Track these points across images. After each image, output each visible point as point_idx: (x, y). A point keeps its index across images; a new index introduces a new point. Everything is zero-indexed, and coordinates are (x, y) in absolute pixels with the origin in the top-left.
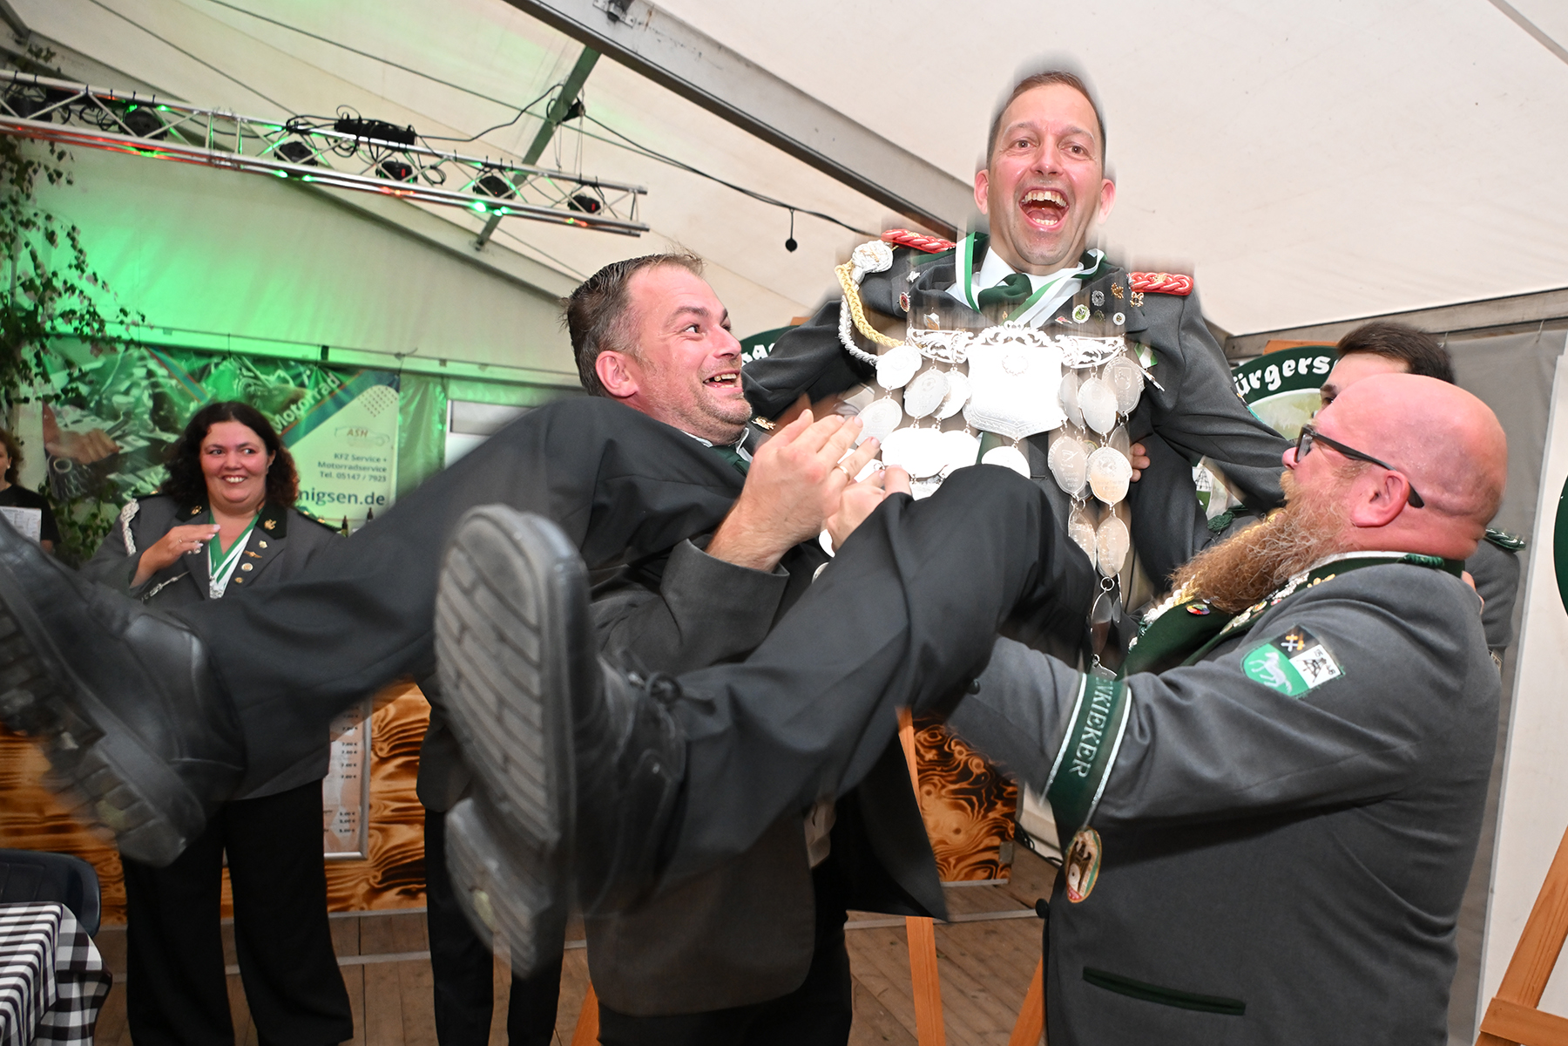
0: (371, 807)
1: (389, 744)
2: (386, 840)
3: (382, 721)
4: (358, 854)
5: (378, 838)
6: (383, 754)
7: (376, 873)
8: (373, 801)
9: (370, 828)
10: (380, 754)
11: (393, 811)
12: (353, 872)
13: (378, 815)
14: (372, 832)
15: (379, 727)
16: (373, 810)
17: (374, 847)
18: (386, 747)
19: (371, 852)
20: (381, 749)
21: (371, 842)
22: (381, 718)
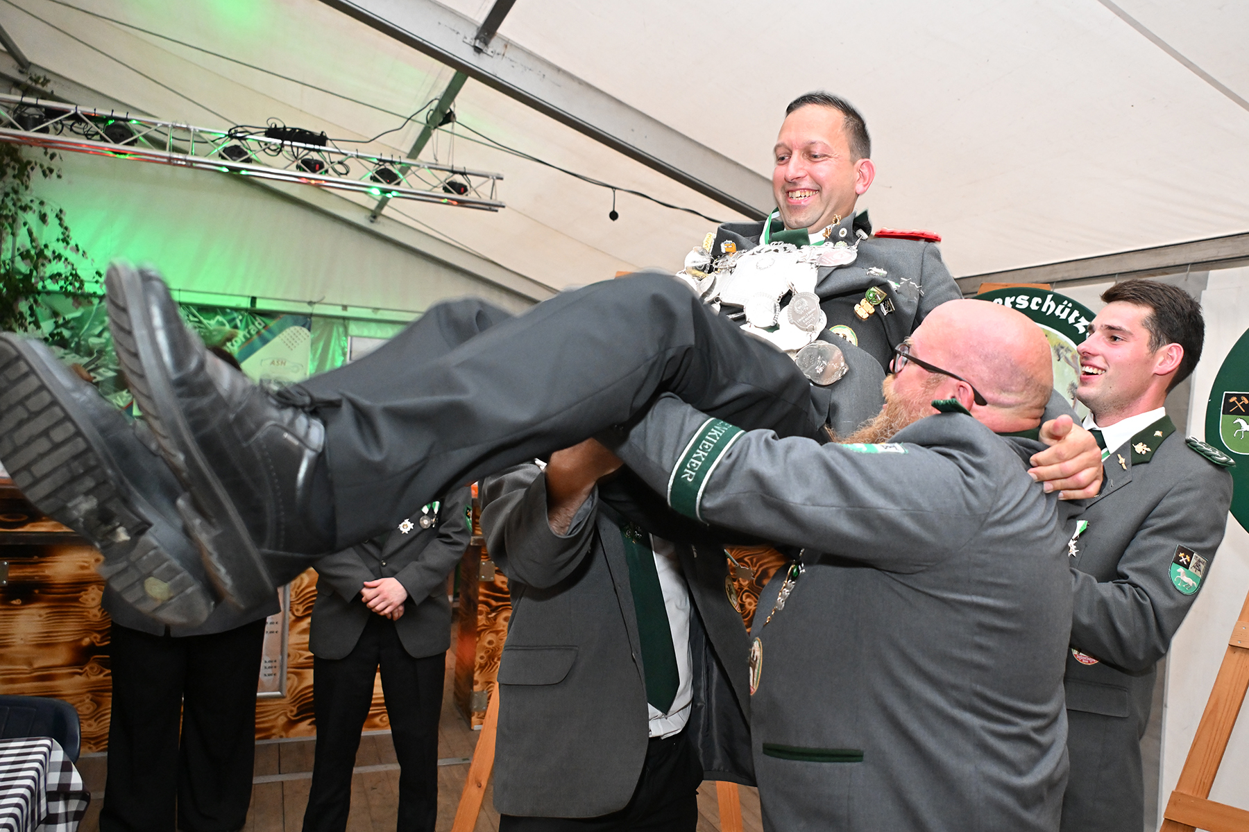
0: (289, 656)
1: (303, 606)
2: (300, 682)
3: (298, 588)
4: (279, 693)
5: (294, 681)
6: (299, 614)
7: (293, 708)
8: (292, 651)
9: (288, 673)
10: (296, 614)
11: (306, 658)
12: (276, 707)
13: (295, 662)
14: (290, 675)
15: (296, 592)
16: (291, 659)
17: (291, 687)
18: (301, 608)
19: (289, 691)
20: (297, 610)
21: (289, 683)
22: (297, 586)
